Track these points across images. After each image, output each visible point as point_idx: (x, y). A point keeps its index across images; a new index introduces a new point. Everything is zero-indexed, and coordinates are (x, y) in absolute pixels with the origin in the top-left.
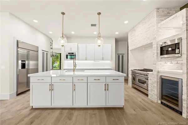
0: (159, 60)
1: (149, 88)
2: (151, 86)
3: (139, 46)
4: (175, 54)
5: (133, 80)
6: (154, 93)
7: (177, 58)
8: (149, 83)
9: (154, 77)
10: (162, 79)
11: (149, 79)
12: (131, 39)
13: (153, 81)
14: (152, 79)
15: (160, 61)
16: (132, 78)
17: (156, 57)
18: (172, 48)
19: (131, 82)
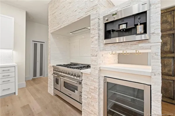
0: (101, 49)
1: (83, 100)
2: (86, 97)
3: (66, 25)
4: (136, 34)
5: (55, 83)
6: (94, 110)
7: (139, 43)
8: (83, 89)
9: (93, 81)
10: (108, 83)
11: (83, 82)
12: (54, 14)
13: (91, 87)
14: (88, 83)
15: (104, 50)
16: (54, 80)
17: (96, 42)
18: (126, 23)
19: (53, 87)
